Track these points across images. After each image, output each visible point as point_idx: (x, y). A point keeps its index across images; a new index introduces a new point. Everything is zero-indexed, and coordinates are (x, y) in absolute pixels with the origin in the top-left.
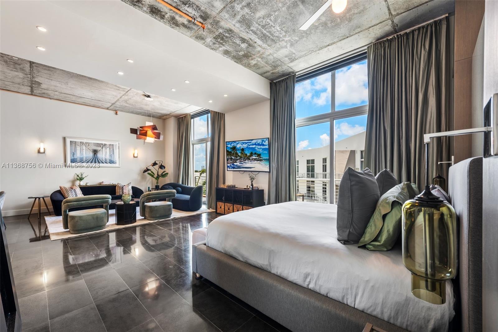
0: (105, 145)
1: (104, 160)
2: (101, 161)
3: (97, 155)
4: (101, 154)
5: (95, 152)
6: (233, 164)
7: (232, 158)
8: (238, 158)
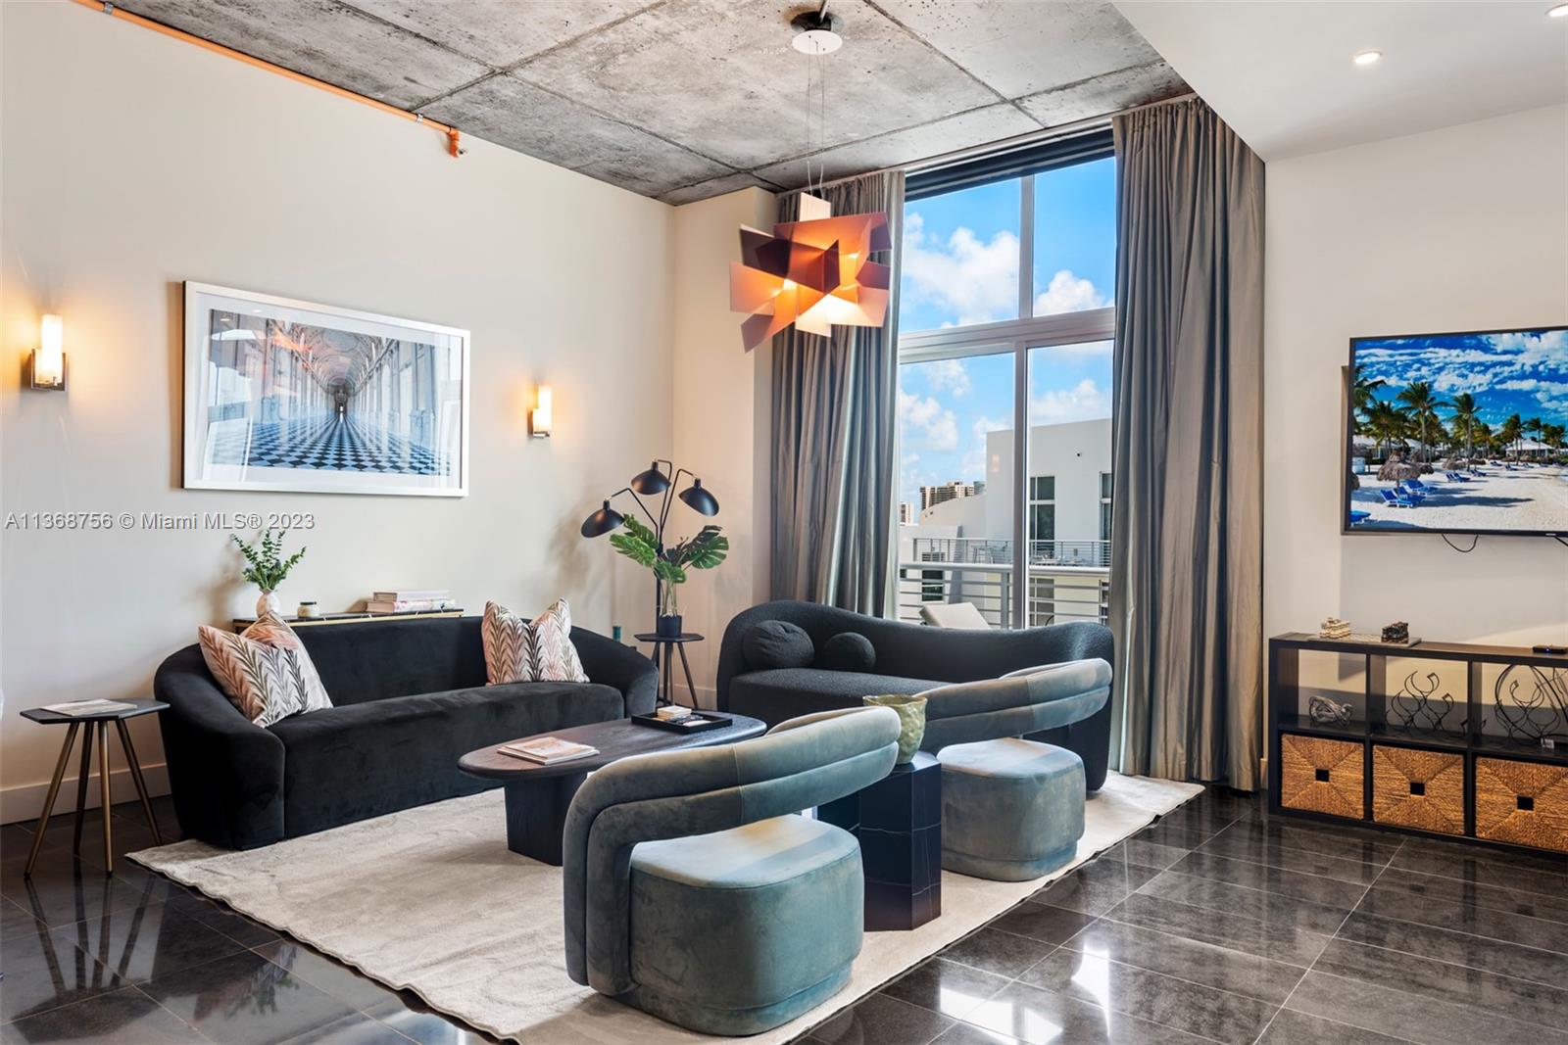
0: (395, 346)
1: (385, 448)
2: (371, 454)
3: (349, 414)
4: (371, 410)
5: (341, 394)
6: (1414, 484)
7: (1408, 450)
8: (1442, 447)
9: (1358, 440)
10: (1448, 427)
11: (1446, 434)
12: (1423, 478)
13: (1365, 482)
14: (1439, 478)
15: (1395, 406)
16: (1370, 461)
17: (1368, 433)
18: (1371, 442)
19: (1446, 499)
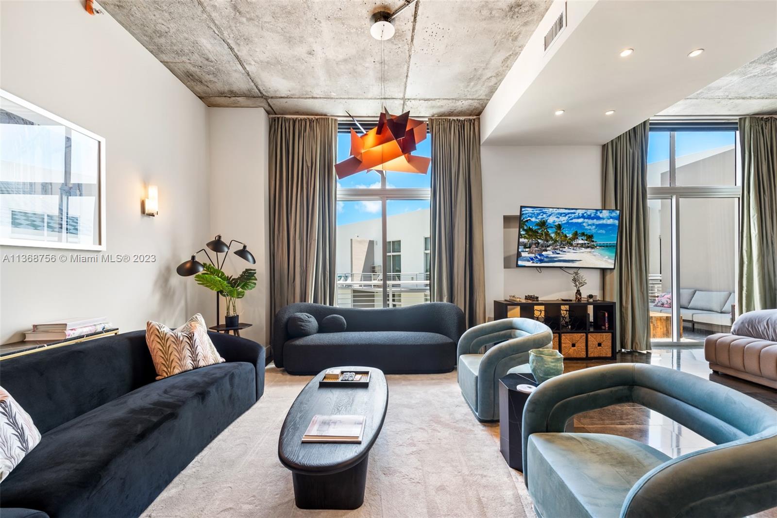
8: (550, 242)
9: (521, 240)
11: (552, 238)
16: (525, 247)
17: (525, 237)
18: (526, 241)
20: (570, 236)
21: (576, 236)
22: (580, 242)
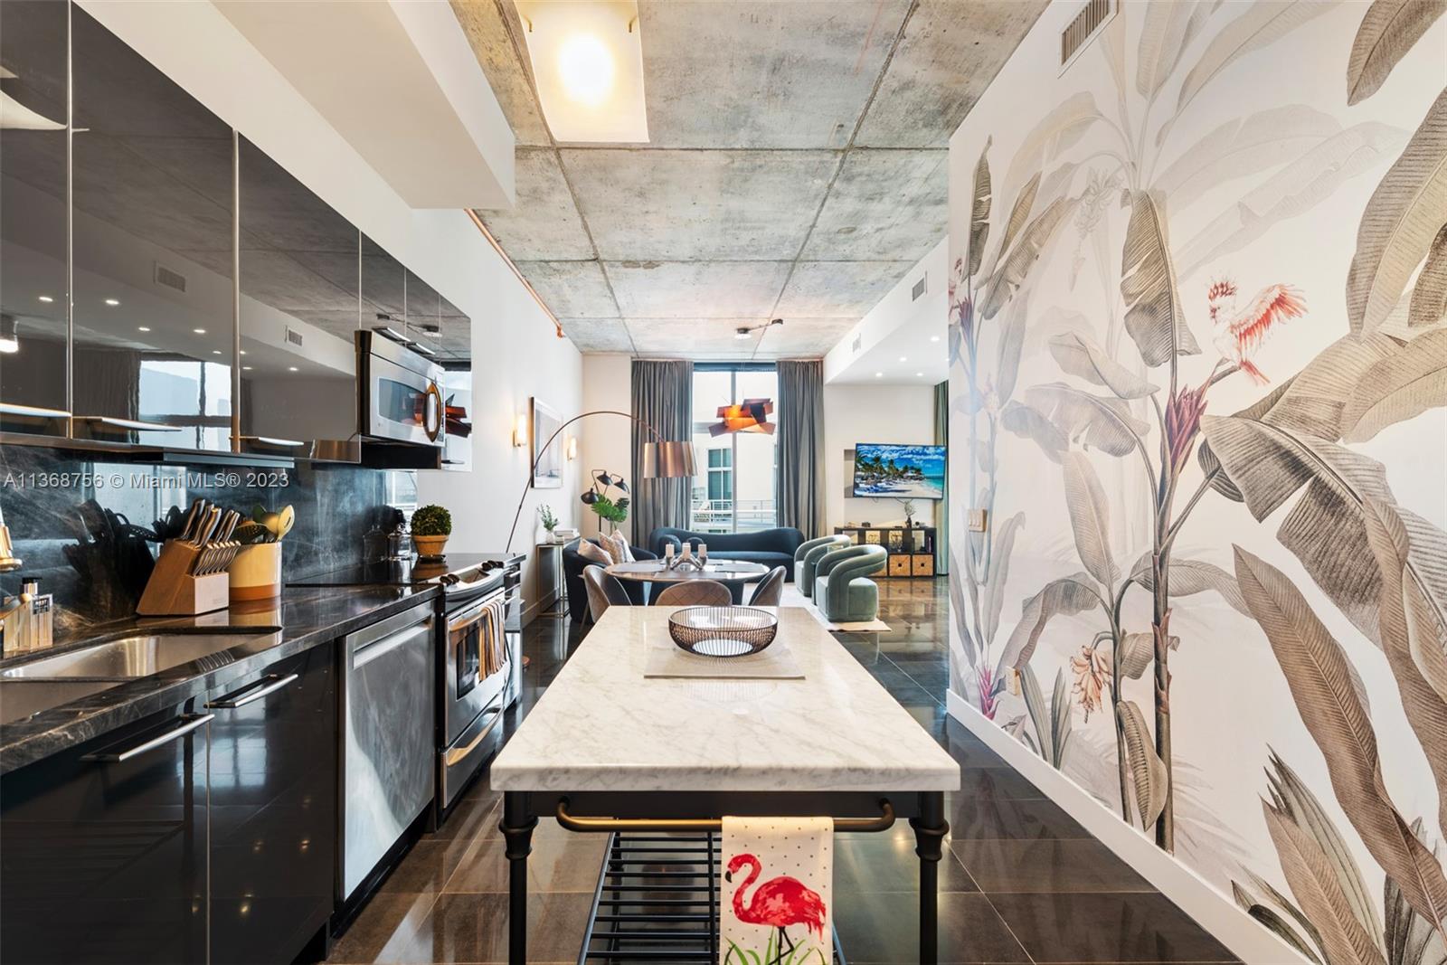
6: (876, 486)
7: (874, 476)
8: (884, 475)
9: (859, 473)
10: (886, 469)
11: (885, 472)
12: (879, 484)
13: (861, 485)
14: (883, 484)
15: (870, 463)
16: (863, 479)
17: (862, 471)
18: (863, 474)
19: (886, 490)
20: (901, 469)
21: (906, 469)
22: (910, 474)
